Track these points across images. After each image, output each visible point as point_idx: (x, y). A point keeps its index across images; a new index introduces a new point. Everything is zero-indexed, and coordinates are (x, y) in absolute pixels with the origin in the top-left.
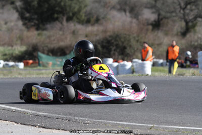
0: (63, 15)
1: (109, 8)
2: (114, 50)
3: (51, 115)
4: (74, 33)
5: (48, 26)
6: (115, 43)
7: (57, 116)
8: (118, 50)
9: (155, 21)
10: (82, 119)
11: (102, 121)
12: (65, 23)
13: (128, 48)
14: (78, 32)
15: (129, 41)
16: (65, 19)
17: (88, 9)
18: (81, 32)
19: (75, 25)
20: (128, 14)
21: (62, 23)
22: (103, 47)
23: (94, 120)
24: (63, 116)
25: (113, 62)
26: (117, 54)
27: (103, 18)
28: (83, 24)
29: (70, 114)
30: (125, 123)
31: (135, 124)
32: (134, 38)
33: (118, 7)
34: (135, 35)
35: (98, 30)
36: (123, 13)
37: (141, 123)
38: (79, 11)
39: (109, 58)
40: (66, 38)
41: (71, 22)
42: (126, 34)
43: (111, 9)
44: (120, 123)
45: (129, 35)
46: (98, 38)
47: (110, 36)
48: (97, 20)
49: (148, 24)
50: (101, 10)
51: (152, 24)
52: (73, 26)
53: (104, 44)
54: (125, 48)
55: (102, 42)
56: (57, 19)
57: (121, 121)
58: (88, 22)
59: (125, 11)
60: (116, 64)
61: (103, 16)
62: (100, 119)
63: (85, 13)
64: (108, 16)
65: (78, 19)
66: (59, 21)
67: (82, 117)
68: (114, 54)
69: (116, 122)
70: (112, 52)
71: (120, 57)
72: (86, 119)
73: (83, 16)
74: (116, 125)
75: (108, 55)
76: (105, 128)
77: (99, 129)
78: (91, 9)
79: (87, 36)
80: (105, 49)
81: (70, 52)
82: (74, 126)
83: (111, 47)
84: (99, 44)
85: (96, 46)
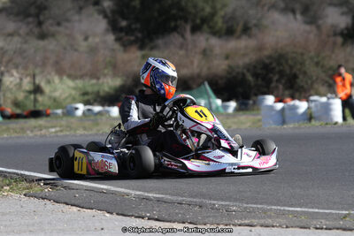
0: (186, 21)
1: (266, 8)
2: (277, 81)
3: (169, 197)
4: (205, 53)
5: (160, 42)
6: (277, 69)
7: (180, 199)
8: (283, 81)
9: (347, 29)
10: (223, 203)
11: (259, 206)
12: (188, 35)
13: (301, 77)
14: (211, 51)
15: (302, 64)
16: (188, 28)
17: (229, 10)
18: (217, 51)
19: (207, 40)
20: (299, 17)
21: (183, 36)
22: (256, 75)
23: (245, 205)
24: (189, 199)
25: (275, 102)
26: (281, 87)
27: (256, 25)
28: (220, 37)
29: (203, 196)
30: (299, 209)
31: (317, 210)
32: (311, 58)
33: (282, 5)
34: (312, 54)
35: (246, 47)
36: (291, 16)
37: (328, 209)
38: (213, 15)
39: (268, 94)
40: (192, 63)
41: (198, 33)
42: (296, 53)
43: (269, 10)
44: (291, 209)
45: (302, 54)
46: (247, 60)
47: (270, 57)
48: (246, 30)
49: (335, 34)
50: (252, 12)
51: (342, 34)
52: (203, 40)
53: (259, 71)
54: (295, 77)
55: (255, 67)
56: (175, 29)
57: (292, 206)
58: (229, 32)
59: (293, 11)
60: (280, 106)
61: (254, 22)
62: (255, 204)
63: (223, 17)
64: (265, 22)
65: (210, 27)
66: (178, 33)
67: (222, 200)
68: (277, 87)
69: (282, 208)
70: (273, 85)
71: (287, 92)
72: (231, 204)
73: (219, 23)
74: (283, 213)
75: (265, 90)
76: (264, 218)
77: (253, 221)
78: (235, 10)
79: (227, 57)
80: (260, 79)
81: (199, 85)
82: (209, 216)
83: (271, 75)
84: (248, 70)
85: (244, 75)
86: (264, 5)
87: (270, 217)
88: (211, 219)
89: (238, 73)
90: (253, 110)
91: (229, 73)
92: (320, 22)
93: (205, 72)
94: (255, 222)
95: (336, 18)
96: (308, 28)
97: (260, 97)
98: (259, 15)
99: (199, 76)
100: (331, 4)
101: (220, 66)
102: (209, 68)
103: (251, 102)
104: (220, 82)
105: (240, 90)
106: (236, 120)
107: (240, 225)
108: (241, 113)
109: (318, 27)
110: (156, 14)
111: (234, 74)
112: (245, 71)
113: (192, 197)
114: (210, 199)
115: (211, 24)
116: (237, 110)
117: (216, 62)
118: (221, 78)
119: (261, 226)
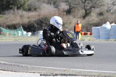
0: (15, 6)
1: (41, 2)
2: (45, 26)
3: (8, 63)
4: (21, 16)
5: (6, 12)
6: (45, 22)
7: (11, 63)
8: (47, 26)
9: (67, 10)
11: (37, 66)
12: (16, 10)
14: (23, 16)
16: (16, 8)
17: (29, 2)
18: (25, 16)
19: (22, 12)
20: (52, 5)
21: (14, 11)
22: (38, 24)
23: (33, 66)
27: (38, 8)
28: (26, 11)
29: (19, 63)
30: (50, 68)
31: (56, 68)
33: (47, 1)
35: (35, 15)
36: (50, 5)
37: (60, 68)
38: (24, 4)
40: (17, 19)
41: (19, 10)
43: (42, 3)
44: (48, 68)
46: (35, 19)
47: (42, 18)
48: (35, 9)
49: (64, 11)
50: (37, 3)
52: (20, 12)
55: (37, 21)
56: (11, 8)
58: (29, 10)
59: (50, 4)
61: (38, 7)
62: (36, 65)
63: (28, 5)
64: (41, 7)
66: (12, 9)
67: (25, 64)
69: (45, 67)
70: (43, 27)
72: (28, 65)
73: (26, 6)
74: (45, 69)
75: (41, 29)
76: (39, 70)
78: (31, 3)
79: (28, 18)
80: (39, 25)
81: (19, 27)
83: (43, 24)
84: (35, 22)
85: (33, 24)
86: (41, 1)
87: (41, 70)
88: (21, 70)
89: (32, 23)
90: (36, 35)
91: (29, 23)
92: (59, 7)
93: (21, 22)
94: (36, 71)
95: (64, 6)
96: (55, 9)
97: (39, 31)
98: (39, 5)
99: (19, 24)
100: (63, 2)
101: (26, 21)
102: (22, 21)
103: (36, 33)
104: (26, 26)
105: (32, 29)
106: (31, 39)
107: (31, 73)
109: (59, 9)
110: (5, 3)
111: (31, 23)
112: (34, 22)
113: (15, 63)
114: (21, 64)
115: (23, 7)
116: (32, 35)
117: (24, 19)
118: (26, 25)
119: (38, 73)
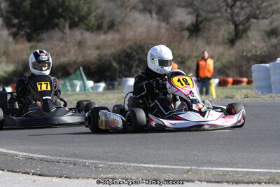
0: (65, 20)
1: (128, 9)
2: (137, 66)
3: (49, 157)
4: (80, 44)
5: (45, 36)
6: (137, 57)
7: (58, 158)
9: (192, 25)
10: (92, 161)
11: (121, 164)
12: (67, 30)
14: (85, 43)
16: (67, 26)
18: (89, 43)
19: (82, 34)
20: (154, 15)
21: (63, 32)
22: (120, 62)
23: (110, 163)
24: (66, 159)
27: (120, 23)
28: (92, 32)
29: (76, 156)
30: (152, 166)
31: (166, 166)
33: (141, 6)
35: (113, 40)
36: (148, 15)
37: (175, 165)
38: (89, 14)
39: (130, 77)
40: (69, 51)
41: (76, 29)
43: (131, 10)
44: (146, 165)
46: (113, 50)
47: (131, 47)
48: (112, 26)
50: (117, 12)
51: (189, 29)
52: (78, 34)
53: (123, 59)
55: (119, 55)
56: (57, 25)
57: (146, 163)
58: (99, 28)
59: (150, 12)
61: (119, 20)
62: (117, 162)
63: (95, 16)
64: (128, 20)
65: (86, 24)
66: (59, 29)
67: (92, 159)
68: (137, 72)
69: (139, 165)
70: (134, 70)
72: (99, 162)
73: (92, 20)
74: (139, 169)
75: (128, 73)
76: (125, 173)
77: (116, 175)
79: (98, 48)
80: (123, 65)
81: (76, 70)
82: (82, 172)
83: (132, 62)
84: (114, 59)
85: (110, 62)
86: (128, 6)
87: (129, 172)
88: (83, 174)
89: (106, 60)
90: (118, 89)
91: (99, 60)
92: (171, 20)
93: (80, 59)
95: (184, 17)
97: (124, 79)
98: (123, 15)
99: (75, 62)
100: (179, 6)
101: (92, 55)
102: (83, 56)
103: (116, 83)
104: (92, 67)
105: (108, 74)
106: (104, 97)
107: (105, 179)
108: (109, 92)
111: (103, 61)
112: (112, 58)
113: (68, 157)
114: (82, 158)
115: (86, 21)
116: (107, 89)
117: (89, 52)
118: (93, 64)
119: (122, 179)
